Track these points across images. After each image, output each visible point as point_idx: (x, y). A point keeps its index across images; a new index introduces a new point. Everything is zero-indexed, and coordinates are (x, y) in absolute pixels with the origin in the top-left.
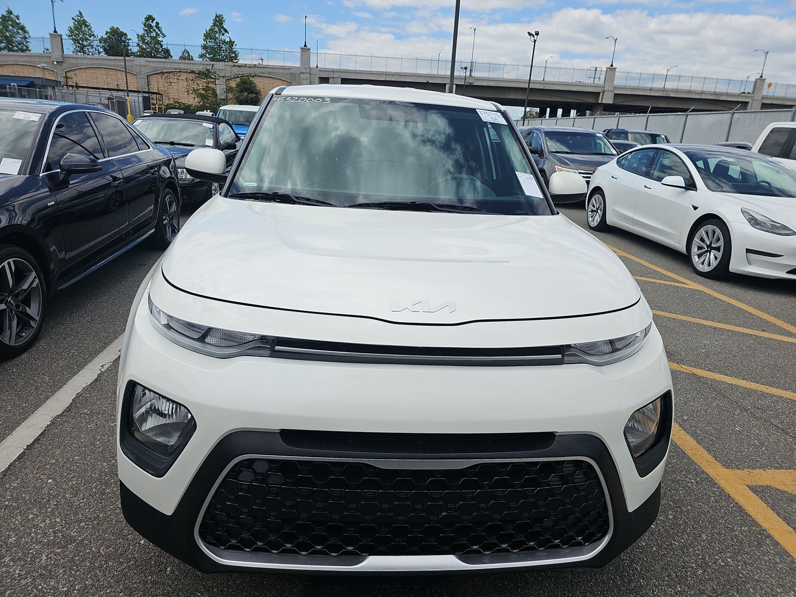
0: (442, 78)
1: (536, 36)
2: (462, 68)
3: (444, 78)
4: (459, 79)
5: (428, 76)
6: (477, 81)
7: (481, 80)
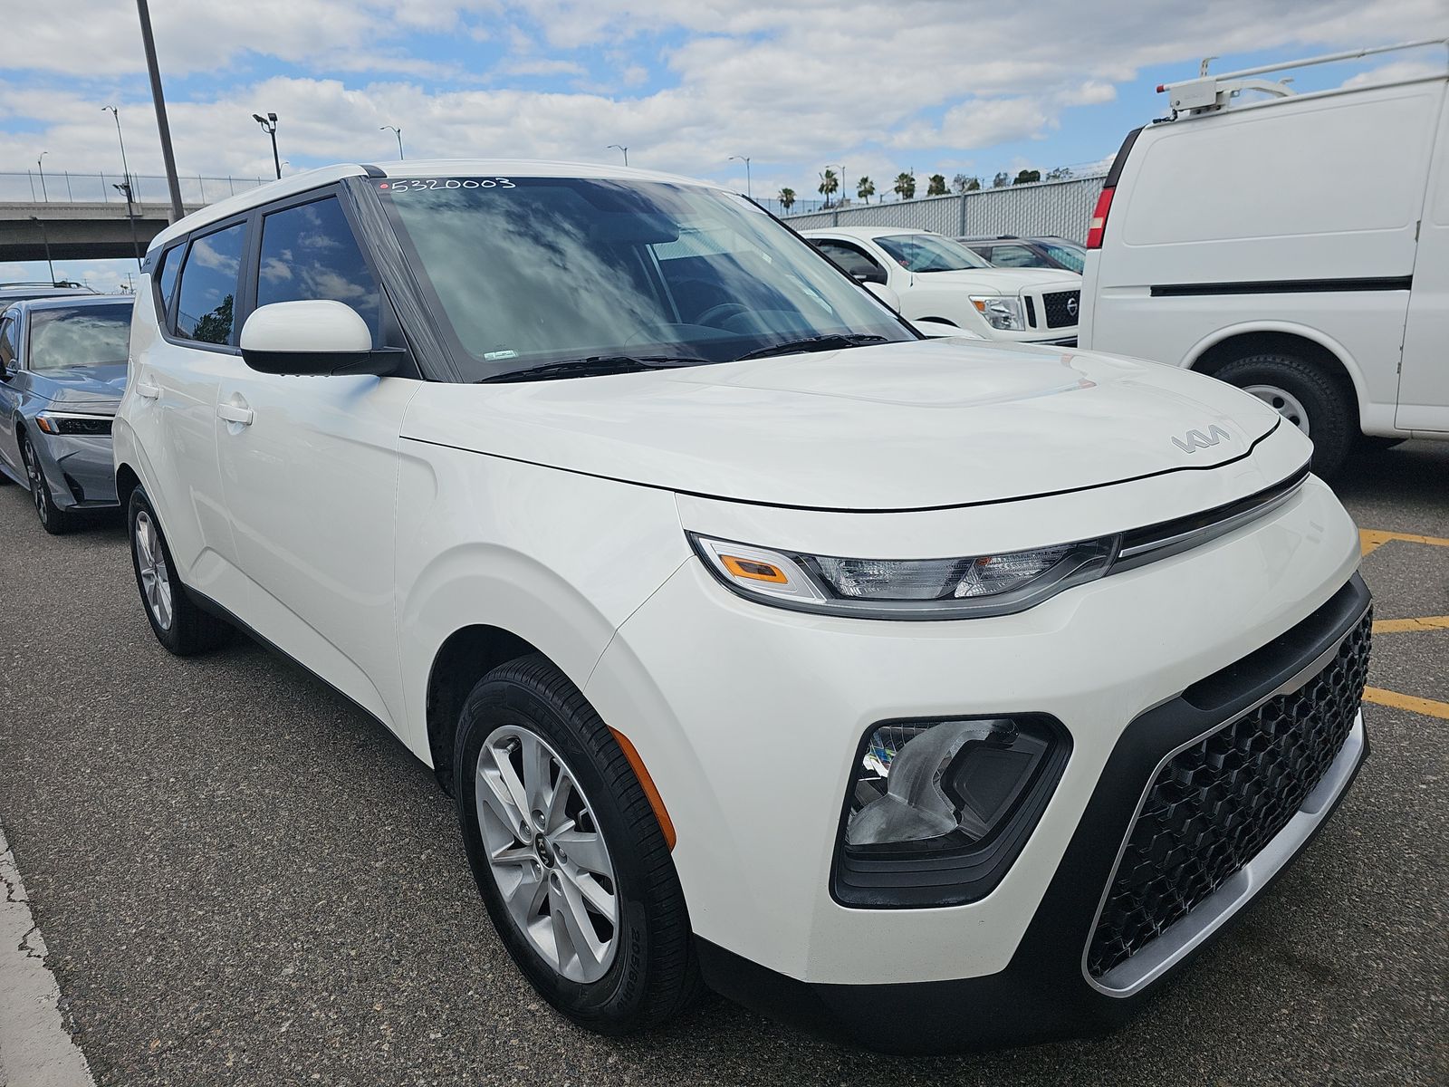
0: (66, 208)
1: (271, 123)
2: (117, 187)
3: (71, 208)
4: (107, 209)
5: (29, 207)
6: (149, 212)
7: (159, 209)
